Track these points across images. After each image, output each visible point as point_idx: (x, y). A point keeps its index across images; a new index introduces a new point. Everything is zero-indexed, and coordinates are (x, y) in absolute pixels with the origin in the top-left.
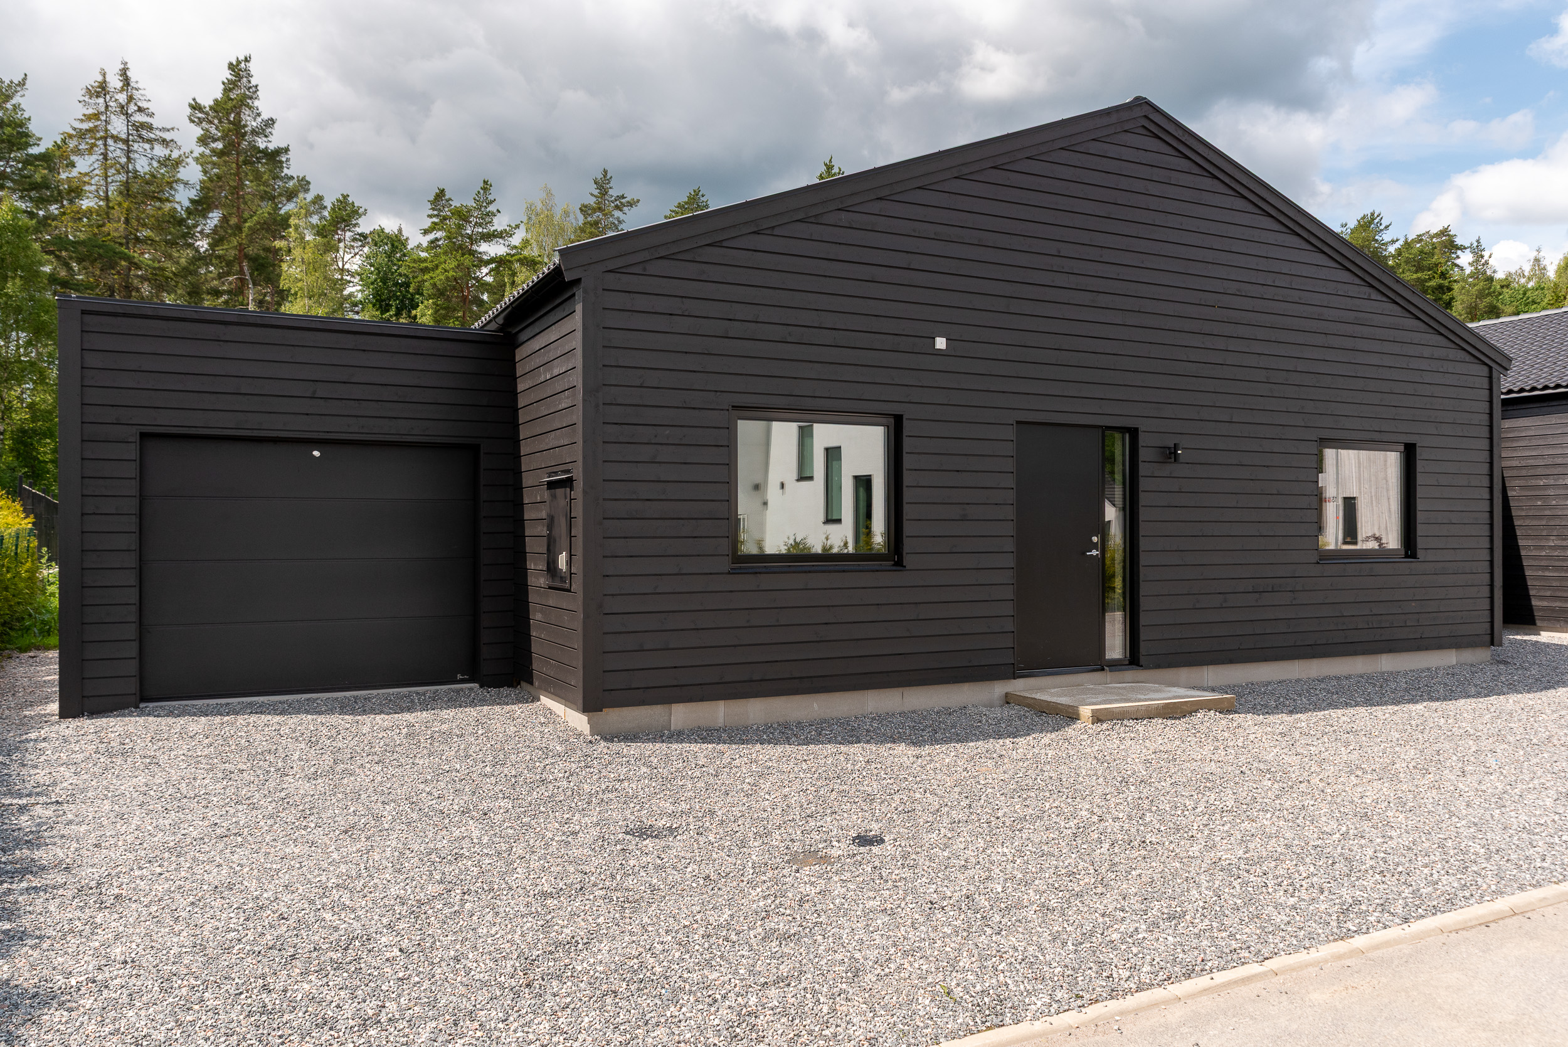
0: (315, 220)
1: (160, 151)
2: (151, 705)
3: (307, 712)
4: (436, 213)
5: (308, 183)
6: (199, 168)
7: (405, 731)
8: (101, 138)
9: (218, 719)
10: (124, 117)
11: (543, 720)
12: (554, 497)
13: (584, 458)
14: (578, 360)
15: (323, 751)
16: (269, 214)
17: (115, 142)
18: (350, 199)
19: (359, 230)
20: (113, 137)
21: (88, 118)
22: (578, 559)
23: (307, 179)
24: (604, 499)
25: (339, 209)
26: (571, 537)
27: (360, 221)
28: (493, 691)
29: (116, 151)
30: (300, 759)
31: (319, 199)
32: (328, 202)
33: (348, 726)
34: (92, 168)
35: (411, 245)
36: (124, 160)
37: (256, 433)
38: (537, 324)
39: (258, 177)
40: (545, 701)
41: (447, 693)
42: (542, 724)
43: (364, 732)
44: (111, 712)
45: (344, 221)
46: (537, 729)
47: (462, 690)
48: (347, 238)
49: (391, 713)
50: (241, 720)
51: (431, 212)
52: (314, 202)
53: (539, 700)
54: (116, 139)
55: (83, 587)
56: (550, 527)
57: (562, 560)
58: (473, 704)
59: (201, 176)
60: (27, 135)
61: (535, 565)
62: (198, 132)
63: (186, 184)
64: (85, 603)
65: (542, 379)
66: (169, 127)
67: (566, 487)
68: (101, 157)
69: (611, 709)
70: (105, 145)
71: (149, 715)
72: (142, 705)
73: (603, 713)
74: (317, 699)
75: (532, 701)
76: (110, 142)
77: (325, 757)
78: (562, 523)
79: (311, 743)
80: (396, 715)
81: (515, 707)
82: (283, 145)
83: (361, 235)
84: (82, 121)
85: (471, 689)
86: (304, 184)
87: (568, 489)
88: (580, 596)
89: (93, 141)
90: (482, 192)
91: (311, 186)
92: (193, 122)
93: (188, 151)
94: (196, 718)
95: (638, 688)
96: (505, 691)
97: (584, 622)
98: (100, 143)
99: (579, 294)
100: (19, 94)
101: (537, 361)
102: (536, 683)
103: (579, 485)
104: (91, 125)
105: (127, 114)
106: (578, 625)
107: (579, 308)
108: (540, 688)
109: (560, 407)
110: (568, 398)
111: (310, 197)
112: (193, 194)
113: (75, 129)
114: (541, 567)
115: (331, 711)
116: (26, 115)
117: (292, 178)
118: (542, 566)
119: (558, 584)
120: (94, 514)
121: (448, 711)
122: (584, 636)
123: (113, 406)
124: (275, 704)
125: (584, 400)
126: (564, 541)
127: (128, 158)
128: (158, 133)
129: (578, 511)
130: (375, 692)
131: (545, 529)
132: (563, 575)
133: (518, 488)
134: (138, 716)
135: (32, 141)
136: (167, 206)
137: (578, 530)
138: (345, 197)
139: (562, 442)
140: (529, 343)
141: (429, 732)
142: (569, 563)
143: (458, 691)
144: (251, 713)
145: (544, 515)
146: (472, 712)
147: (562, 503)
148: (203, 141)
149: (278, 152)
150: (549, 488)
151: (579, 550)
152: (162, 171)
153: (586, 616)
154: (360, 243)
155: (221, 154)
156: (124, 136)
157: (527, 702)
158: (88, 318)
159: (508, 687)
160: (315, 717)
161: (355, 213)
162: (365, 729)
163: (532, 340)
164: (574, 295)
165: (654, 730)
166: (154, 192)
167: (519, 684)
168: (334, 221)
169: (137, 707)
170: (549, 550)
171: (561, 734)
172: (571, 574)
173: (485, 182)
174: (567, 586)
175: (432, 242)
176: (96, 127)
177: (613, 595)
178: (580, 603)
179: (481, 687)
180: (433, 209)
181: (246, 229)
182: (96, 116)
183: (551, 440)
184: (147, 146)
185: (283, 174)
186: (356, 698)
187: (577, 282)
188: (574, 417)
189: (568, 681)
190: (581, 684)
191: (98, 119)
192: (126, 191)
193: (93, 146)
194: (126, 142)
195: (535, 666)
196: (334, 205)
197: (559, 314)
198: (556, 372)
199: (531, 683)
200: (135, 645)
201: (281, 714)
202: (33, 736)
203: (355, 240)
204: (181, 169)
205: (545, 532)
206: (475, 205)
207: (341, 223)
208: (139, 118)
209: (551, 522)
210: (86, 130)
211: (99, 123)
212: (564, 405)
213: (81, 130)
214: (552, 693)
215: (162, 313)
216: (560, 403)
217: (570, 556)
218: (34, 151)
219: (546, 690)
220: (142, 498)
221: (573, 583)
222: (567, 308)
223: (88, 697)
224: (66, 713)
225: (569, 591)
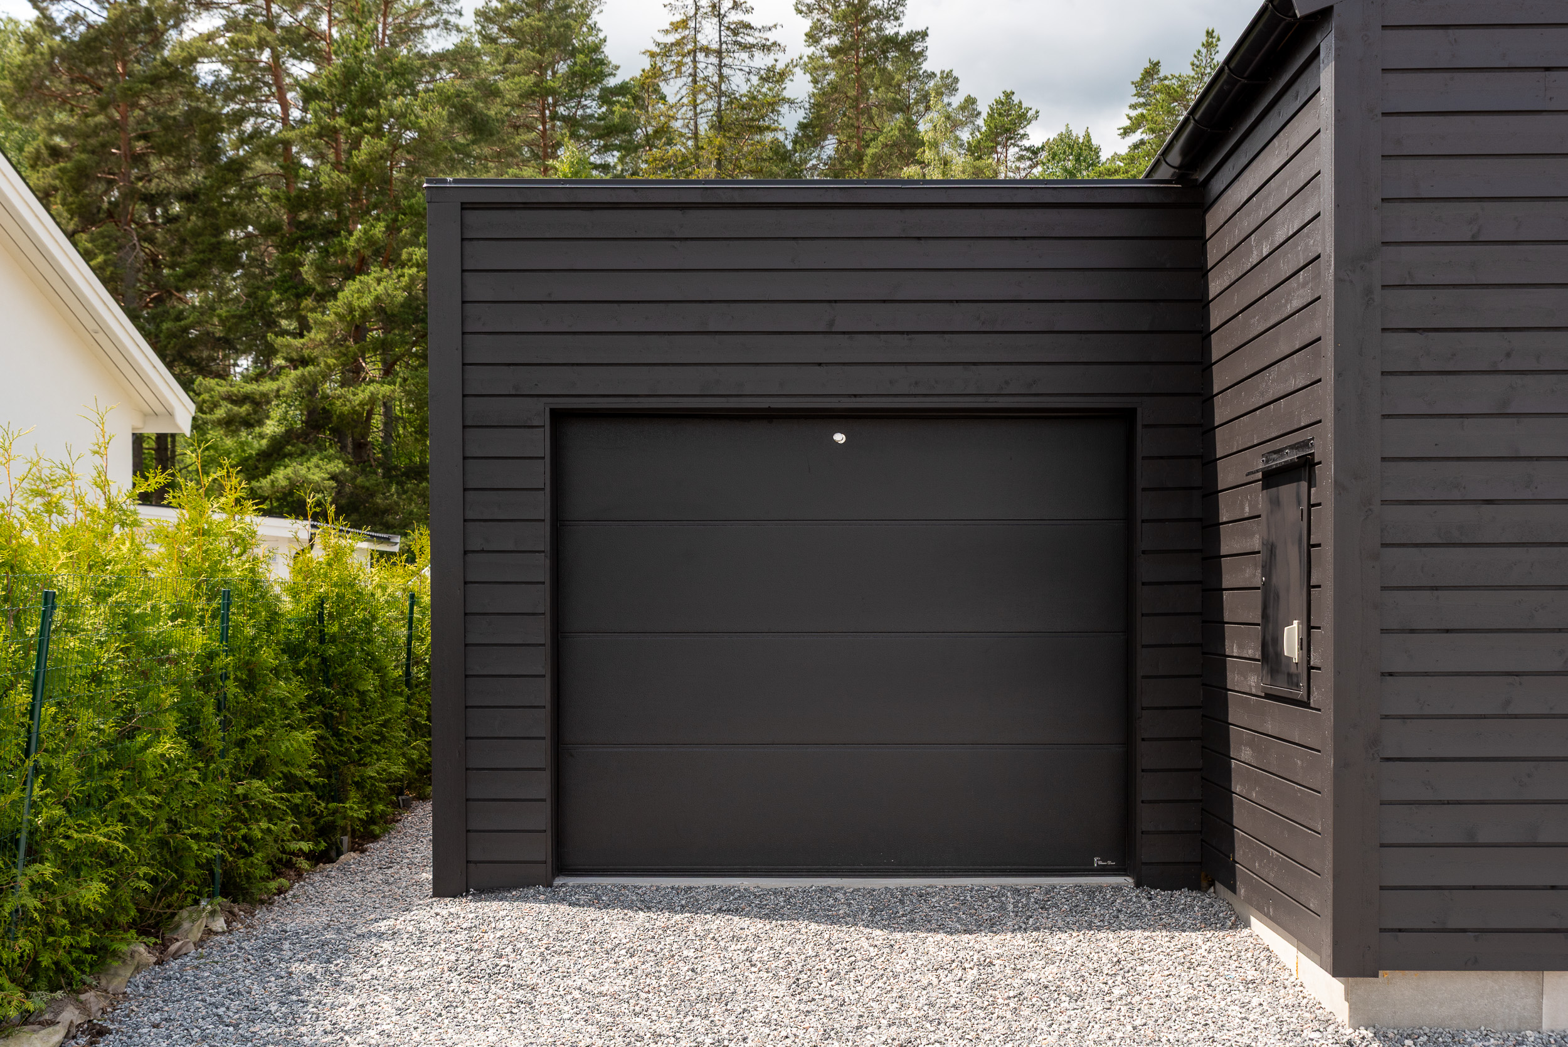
0: (965, 135)
1: (761, 61)
2: (572, 881)
3: (813, 917)
4: (1142, 100)
5: (956, 80)
6: (808, 77)
7: (972, 974)
8: (689, 53)
9: (662, 919)
10: (716, 20)
11: (1251, 974)
12: (1275, 503)
13: (1337, 409)
14: (1324, 198)
15: (812, 1006)
16: (900, 130)
17: (706, 56)
18: (1016, 99)
19: (1026, 143)
20: (702, 49)
21: (675, 27)
22: (1324, 636)
23: (955, 74)
24: (1384, 502)
25: (1000, 114)
26: (1310, 587)
27: (1029, 130)
28: (1160, 896)
29: (707, 66)
30: (766, 1023)
31: (970, 101)
32: (983, 108)
33: (873, 952)
34: (679, 97)
35: (1104, 156)
36: (716, 79)
37: (733, 403)
38: (1245, 146)
39: (887, 80)
40: (1260, 929)
41: (1070, 893)
42: (1247, 983)
43: (898, 969)
44: (509, 891)
45: (1008, 130)
46: (1236, 995)
47: (1100, 889)
48: (1010, 157)
49: (957, 931)
50: (699, 923)
51: (1135, 100)
52: (963, 108)
53: (1247, 925)
54: (707, 51)
55: (466, 676)
56: (1268, 569)
57: (1291, 636)
58: (1113, 924)
59: (810, 88)
60: (602, 62)
61: (1240, 647)
62: (806, 24)
63: (791, 102)
64: (469, 704)
65: (1254, 259)
66: (771, 25)
67: (1299, 480)
68: (691, 79)
69: (1398, 973)
70: (694, 61)
71: (562, 900)
72: (558, 881)
73: (1380, 979)
74: (838, 890)
75: (1234, 926)
76: (700, 56)
77: (812, 1020)
78: (1291, 558)
79: (797, 987)
80: (966, 937)
81: (1196, 937)
82: (920, 28)
83: (1027, 149)
84: (667, 32)
85: (1117, 889)
86: (949, 83)
87: (1304, 485)
88: (1328, 716)
89: (679, 58)
90: (1204, 51)
91: (959, 85)
92: (801, 12)
93: (796, 57)
94: (631, 913)
95: (1464, 931)
96: (1182, 897)
97: (1336, 776)
98: (688, 60)
99: (1327, 44)
100: (597, 10)
101: (1246, 223)
102: (1242, 891)
103: (1326, 474)
104: (678, 36)
105: (719, 14)
106: (1323, 778)
107: (1326, 76)
108: (1248, 901)
109: (1289, 309)
110: (1304, 285)
111: (956, 100)
112: (800, 116)
113: (658, 44)
114: (1250, 653)
115: (852, 918)
116: (601, 36)
117: (933, 75)
118: (1253, 650)
119: (1283, 690)
120: (483, 551)
121: (1064, 936)
122: (1336, 806)
123: (509, 365)
124: (762, 895)
125: (1338, 280)
126: (1295, 598)
127: (721, 76)
128: (757, 34)
129: (1325, 531)
130: (939, 882)
131: (1259, 572)
132: (1293, 670)
133: (1210, 493)
134: (546, 901)
135: (607, 70)
136: (769, 137)
137: (1324, 573)
138: (1009, 95)
139: (1293, 385)
140: (1229, 192)
141: (1017, 982)
142: (1306, 644)
143: (1091, 892)
144: (720, 910)
145: (1256, 543)
146: (1110, 942)
147: (1292, 513)
148: (812, 38)
149: (912, 37)
150: (1265, 487)
151: (1325, 617)
152: (764, 90)
153: (1342, 765)
154: (1028, 163)
155: (834, 52)
156: (715, 46)
157: (1223, 927)
158: (472, 217)
159: (1191, 889)
160: (822, 927)
161: (1023, 118)
162: (901, 963)
163: (1236, 184)
164: (1316, 53)
165: (1499, 1027)
166: (752, 120)
167: (1212, 884)
168: (992, 132)
169: (549, 885)
170: (1265, 615)
171: (1285, 1015)
172: (1310, 668)
173: (1210, 34)
174: (1301, 694)
175: (1136, 146)
176: (683, 38)
177: (1404, 717)
178: (1328, 733)
179: (1138, 885)
180: (1138, 95)
181: (869, 158)
182: (684, 24)
183: (1272, 385)
184: (744, 56)
185: (921, 72)
186: (904, 891)
187: (1322, 17)
188: (1318, 324)
189: (1302, 900)
190: (1328, 912)
191: (686, 27)
192: (720, 125)
193: (680, 65)
194: (719, 53)
195: (1239, 854)
196: (992, 109)
197: (1287, 107)
198: (1280, 237)
199: (1233, 889)
200: (546, 777)
201: (767, 916)
202: (383, 926)
203: (1021, 158)
204: (788, 84)
205: (1258, 580)
206: (1192, 74)
207: (1001, 134)
208: (734, 17)
209: (1269, 557)
210: (672, 44)
211: (687, 32)
212: (1297, 304)
213: (665, 45)
214: (1271, 918)
215: (583, 198)
216: (1289, 301)
217: (1309, 628)
218: (612, 82)
219: (1260, 909)
220: (559, 525)
221: (1313, 689)
222: (1302, 89)
223: (476, 862)
224: (445, 888)
225: (1306, 705)
